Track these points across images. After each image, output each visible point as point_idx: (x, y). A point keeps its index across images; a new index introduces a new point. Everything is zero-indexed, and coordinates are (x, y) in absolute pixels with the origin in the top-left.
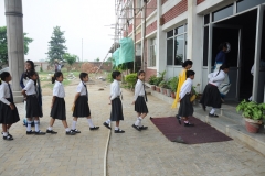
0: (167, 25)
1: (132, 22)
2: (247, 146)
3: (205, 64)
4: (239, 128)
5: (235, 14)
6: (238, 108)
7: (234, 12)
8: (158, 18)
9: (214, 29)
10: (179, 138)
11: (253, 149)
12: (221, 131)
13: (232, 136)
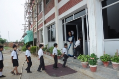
0: (47, 24)
1: (32, 23)
2: (84, 74)
3: (64, 40)
4: (80, 67)
5: (74, 19)
6: (78, 58)
7: (73, 18)
8: (43, 21)
9: (66, 25)
10: (54, 74)
11: (86, 75)
12: (73, 69)
13: (77, 70)
